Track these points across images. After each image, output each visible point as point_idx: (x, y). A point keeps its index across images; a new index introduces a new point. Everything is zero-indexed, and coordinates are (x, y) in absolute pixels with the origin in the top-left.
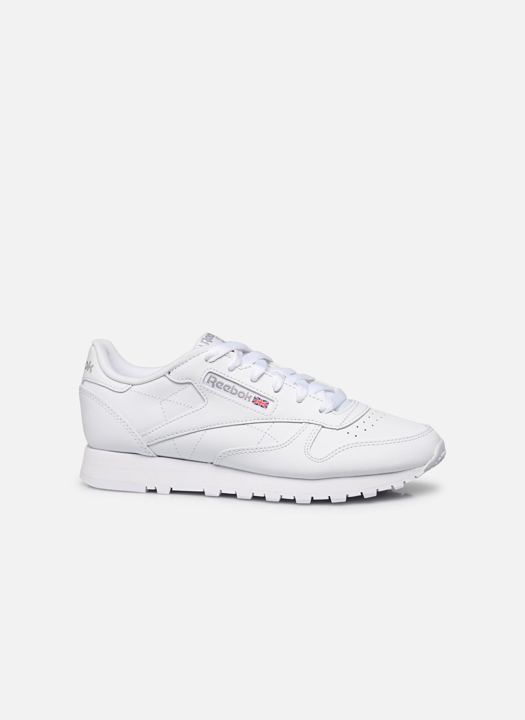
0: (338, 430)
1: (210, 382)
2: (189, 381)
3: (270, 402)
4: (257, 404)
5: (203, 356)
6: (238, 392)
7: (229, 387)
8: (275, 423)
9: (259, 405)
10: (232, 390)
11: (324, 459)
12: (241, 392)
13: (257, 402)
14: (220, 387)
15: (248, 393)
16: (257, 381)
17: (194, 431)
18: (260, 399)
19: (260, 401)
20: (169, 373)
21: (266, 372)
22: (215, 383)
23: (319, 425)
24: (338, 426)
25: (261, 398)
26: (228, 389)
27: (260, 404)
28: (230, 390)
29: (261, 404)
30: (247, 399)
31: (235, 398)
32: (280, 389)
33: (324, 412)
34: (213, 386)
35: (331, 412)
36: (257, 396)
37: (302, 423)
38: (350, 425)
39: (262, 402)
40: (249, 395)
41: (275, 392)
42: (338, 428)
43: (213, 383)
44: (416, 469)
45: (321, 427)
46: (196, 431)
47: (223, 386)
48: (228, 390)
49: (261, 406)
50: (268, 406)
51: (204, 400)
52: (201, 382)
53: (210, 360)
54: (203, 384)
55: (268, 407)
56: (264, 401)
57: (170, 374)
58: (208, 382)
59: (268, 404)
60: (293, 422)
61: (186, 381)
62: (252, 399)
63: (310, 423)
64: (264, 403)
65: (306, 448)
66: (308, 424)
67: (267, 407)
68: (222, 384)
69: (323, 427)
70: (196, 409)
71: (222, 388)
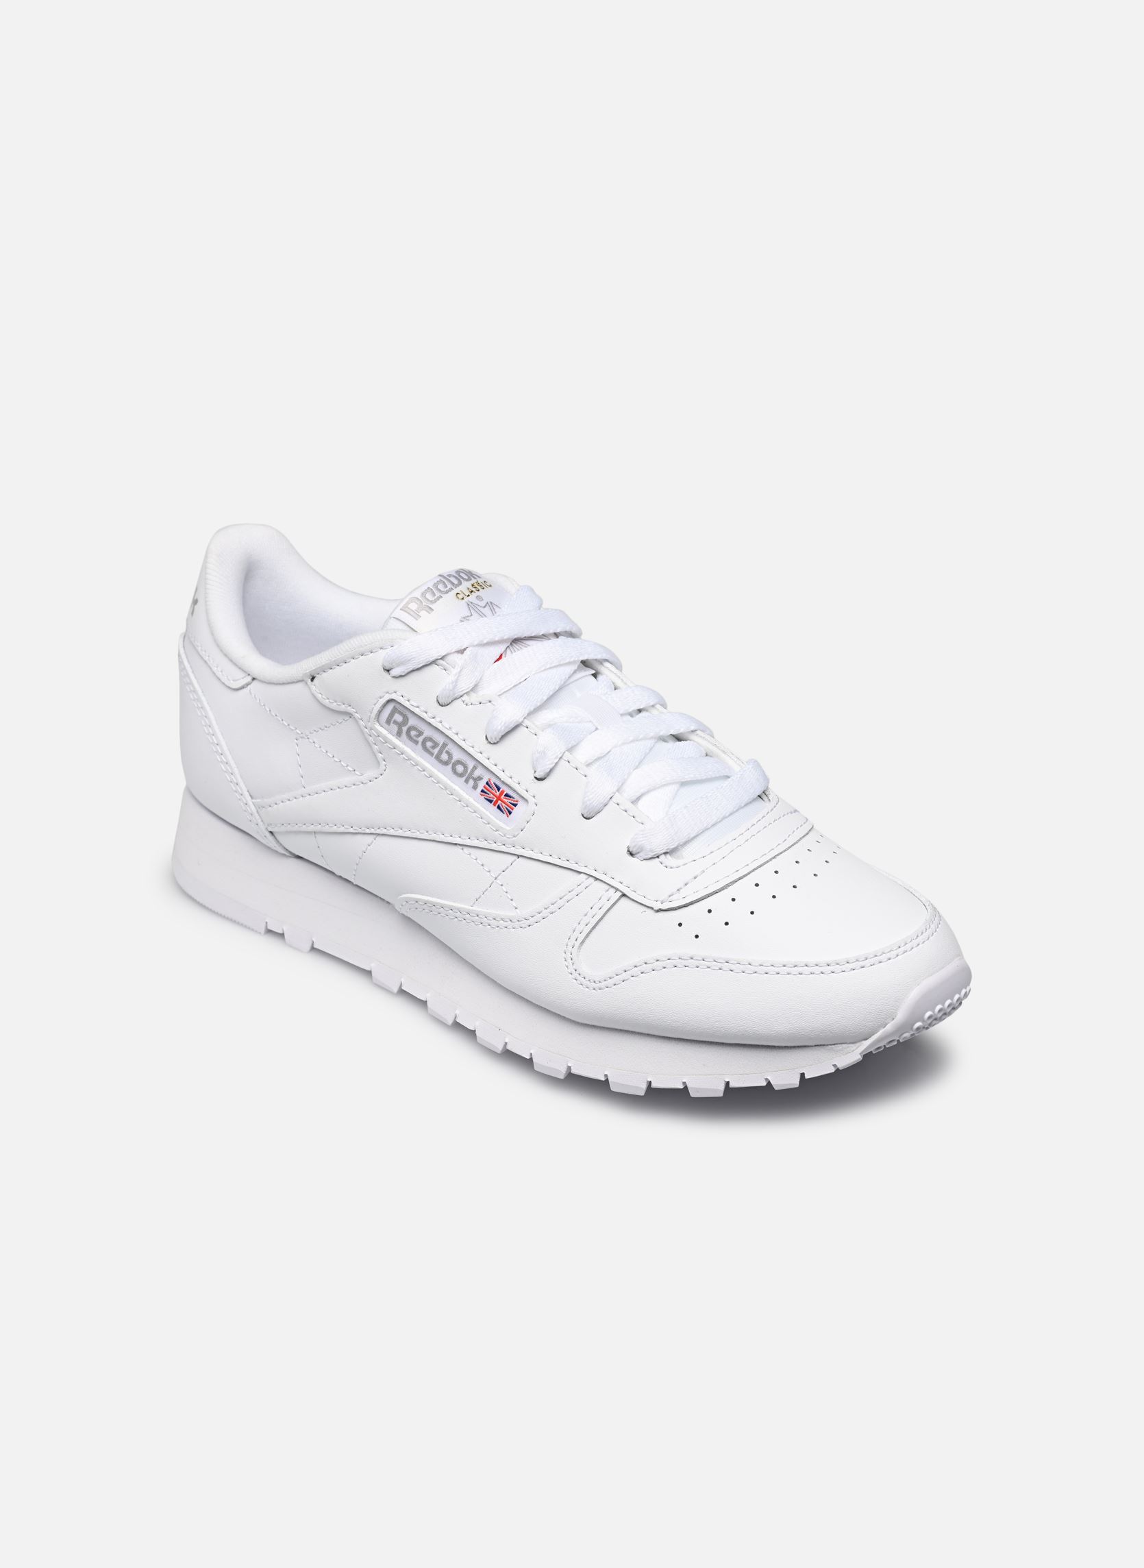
0: (658, 911)
1: (392, 724)
2: (350, 709)
3: (521, 803)
4: (491, 801)
5: (381, 657)
6: (453, 761)
7: (435, 745)
8: (520, 858)
9: (494, 805)
10: (440, 752)
11: (603, 984)
12: (459, 762)
13: (492, 795)
14: (415, 738)
15: (475, 768)
16: (498, 742)
17: (351, 830)
18: (499, 789)
19: (498, 793)
20: (313, 679)
21: (527, 722)
22: (405, 729)
23: (617, 890)
24: (659, 903)
25: (503, 787)
26: (434, 747)
27: (496, 802)
28: (436, 751)
29: (499, 802)
30: (471, 782)
31: (443, 775)
32: (548, 774)
33: (638, 855)
34: (399, 734)
35: (658, 857)
36: (493, 780)
37: (580, 873)
38: (691, 903)
39: (503, 797)
40: (477, 773)
41: (536, 778)
42: (657, 906)
43: (400, 726)
44: (840, 1047)
45: (621, 894)
46: (356, 831)
47: (420, 739)
48: (431, 750)
49: (499, 807)
50: (516, 810)
51: (378, 762)
52: (372, 720)
53: (394, 672)
54: (377, 726)
55: (513, 812)
56: (507, 795)
57: (315, 680)
58: (388, 722)
59: (515, 805)
60: (560, 867)
61: (343, 708)
62: (481, 785)
63: (596, 879)
64: (506, 800)
65: (570, 944)
66: (591, 880)
67: (510, 813)
68: (420, 733)
69: (624, 895)
70: (362, 778)
71: (420, 743)
